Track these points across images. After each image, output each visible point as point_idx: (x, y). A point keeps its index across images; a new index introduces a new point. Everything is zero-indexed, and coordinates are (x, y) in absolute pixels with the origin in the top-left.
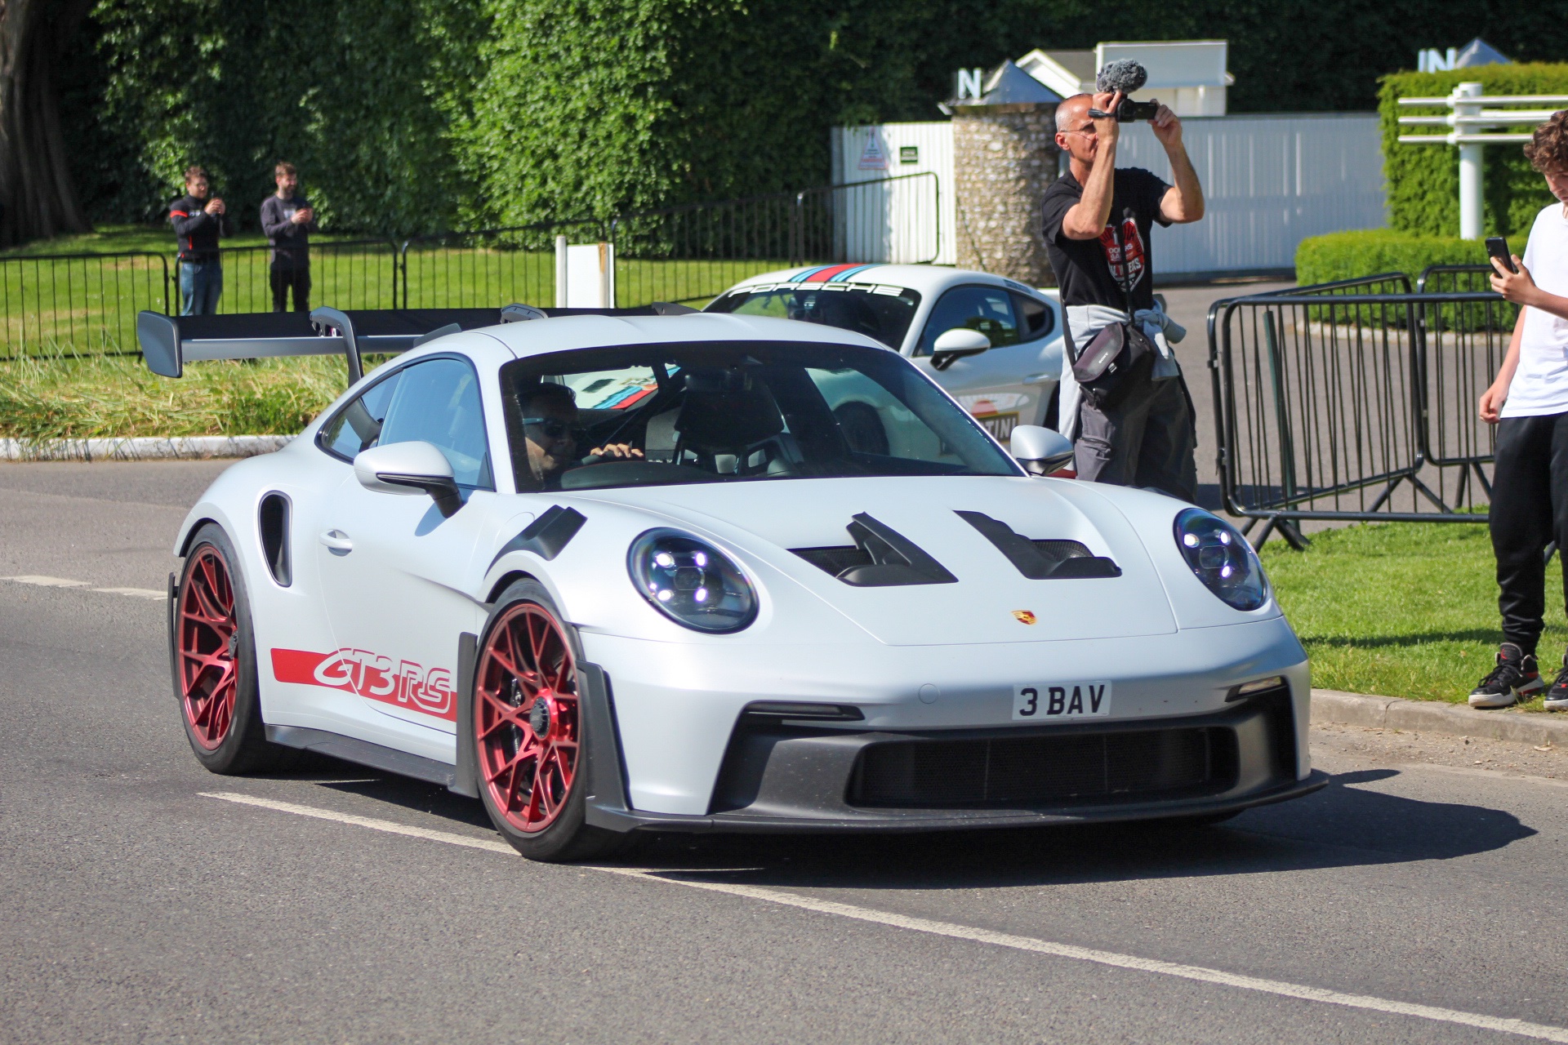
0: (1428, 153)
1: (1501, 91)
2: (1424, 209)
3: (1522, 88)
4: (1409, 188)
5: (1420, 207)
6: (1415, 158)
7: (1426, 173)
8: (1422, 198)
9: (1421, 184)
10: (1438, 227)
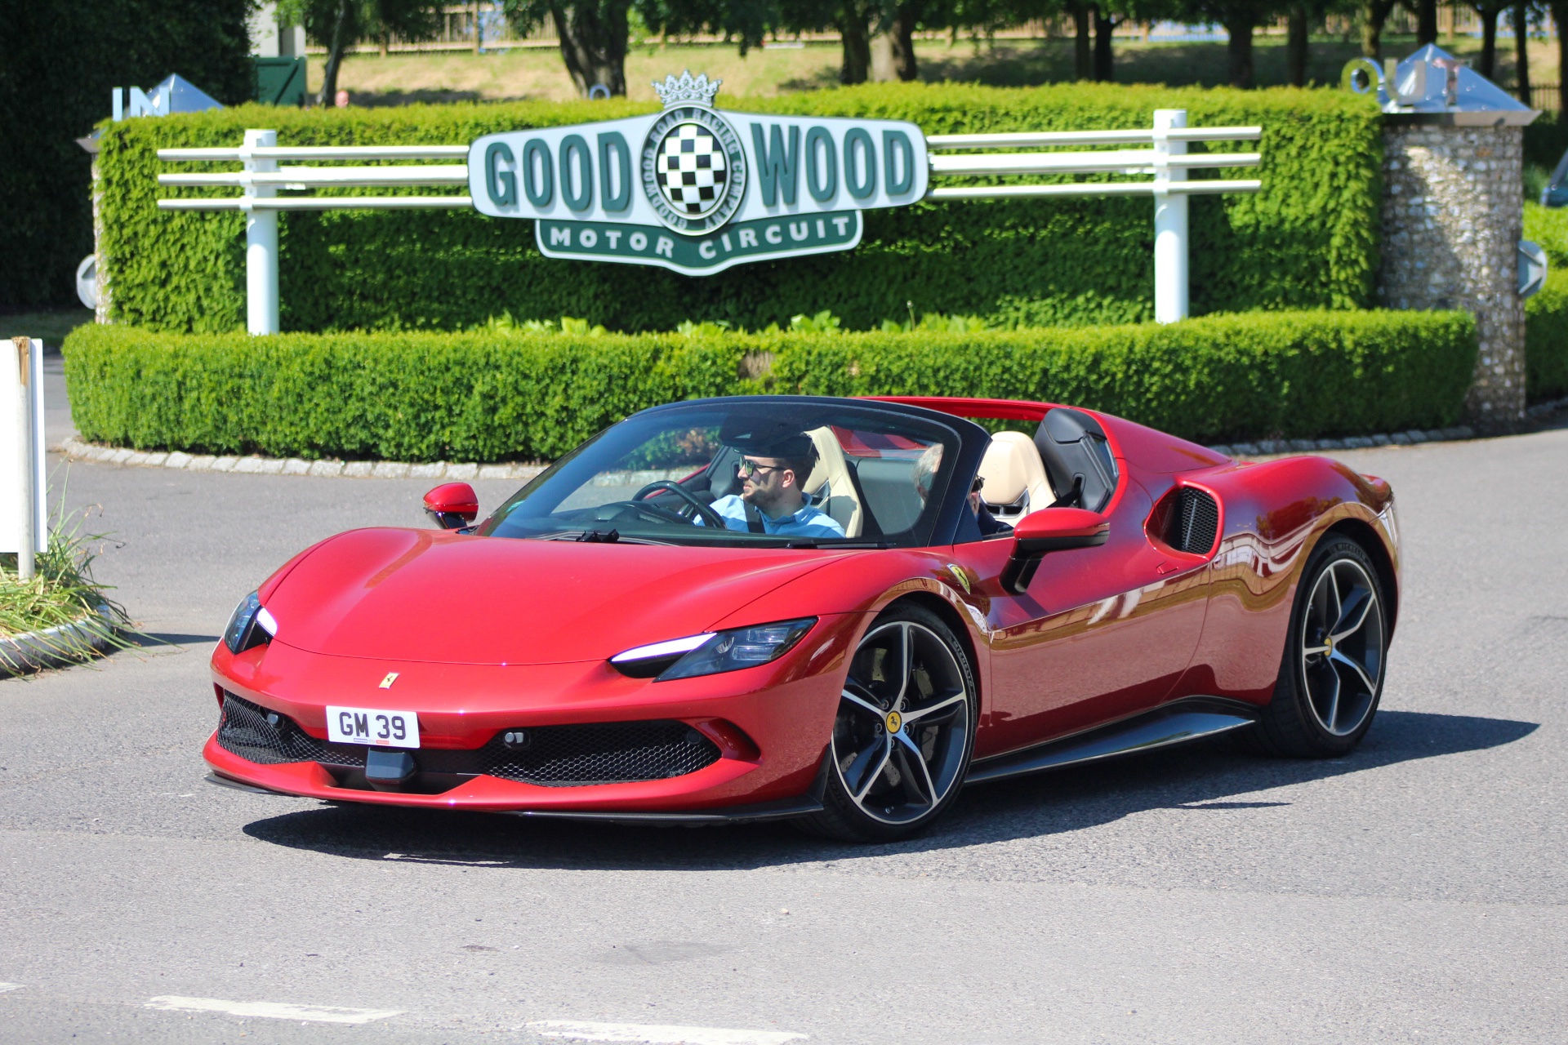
0: (177, 223)
1: (297, 140)
2: (167, 299)
3: (330, 136)
4: (146, 271)
5: (161, 295)
6: (153, 231)
7: (174, 251)
8: (164, 284)
9: (163, 265)
10: (190, 321)
